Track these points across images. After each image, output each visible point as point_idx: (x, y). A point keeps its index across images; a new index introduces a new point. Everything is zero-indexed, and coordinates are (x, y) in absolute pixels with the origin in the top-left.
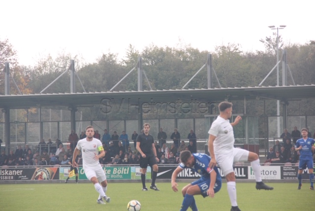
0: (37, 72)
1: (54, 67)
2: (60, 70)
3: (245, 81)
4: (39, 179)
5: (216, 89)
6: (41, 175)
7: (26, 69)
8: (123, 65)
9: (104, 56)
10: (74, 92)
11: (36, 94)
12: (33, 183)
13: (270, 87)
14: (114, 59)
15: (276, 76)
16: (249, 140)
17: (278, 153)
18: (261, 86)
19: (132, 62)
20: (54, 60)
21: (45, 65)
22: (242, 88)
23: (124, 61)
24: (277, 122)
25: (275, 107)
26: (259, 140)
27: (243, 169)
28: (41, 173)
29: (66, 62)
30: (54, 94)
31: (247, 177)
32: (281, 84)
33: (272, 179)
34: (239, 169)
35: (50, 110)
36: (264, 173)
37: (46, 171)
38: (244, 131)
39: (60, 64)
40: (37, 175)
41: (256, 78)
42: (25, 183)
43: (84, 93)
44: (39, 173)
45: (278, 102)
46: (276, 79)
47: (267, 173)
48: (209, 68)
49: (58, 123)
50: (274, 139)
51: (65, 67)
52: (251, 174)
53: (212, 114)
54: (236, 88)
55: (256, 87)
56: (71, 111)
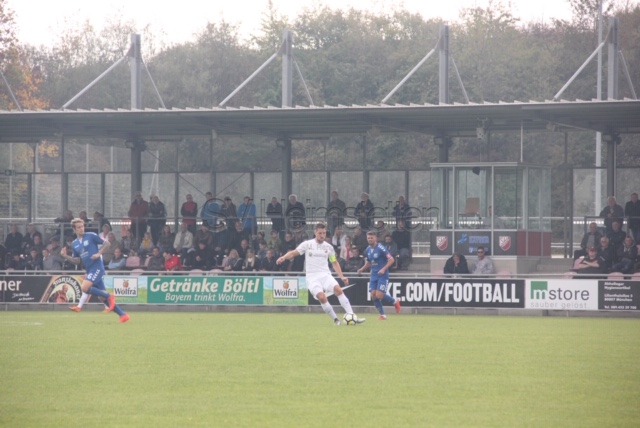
0: (59, 61)
1: (97, 49)
2: (111, 57)
3: (524, 88)
4: (59, 302)
5: (456, 104)
6: (63, 292)
7: (33, 53)
8: (251, 47)
9: (211, 27)
10: (138, 108)
11: (53, 111)
12: (44, 308)
13: (578, 101)
14: (232, 34)
15: (596, 78)
16: (530, 221)
17: (592, 251)
18: (558, 99)
19: (272, 40)
20: (98, 35)
21: (76, 44)
22: (516, 103)
23: (255, 38)
24: (594, 180)
25: (592, 147)
26: (552, 221)
27: (513, 286)
28: (64, 288)
29: (125, 39)
30: (93, 111)
31: (521, 304)
32: (604, 97)
33: (579, 308)
34: (505, 286)
35: (88, 145)
36: (562, 296)
37: (74, 284)
38: (518, 200)
39: (110, 43)
40: (54, 292)
41: (550, 81)
42: (26, 308)
43: (160, 110)
44: (59, 288)
45: (599, 135)
46: (596, 84)
47: (568, 295)
48: (442, 56)
49: (103, 175)
50: (585, 221)
51: (121, 50)
52: (532, 297)
53: (446, 161)
54: (501, 103)
55: (547, 102)
56: (133, 149)
